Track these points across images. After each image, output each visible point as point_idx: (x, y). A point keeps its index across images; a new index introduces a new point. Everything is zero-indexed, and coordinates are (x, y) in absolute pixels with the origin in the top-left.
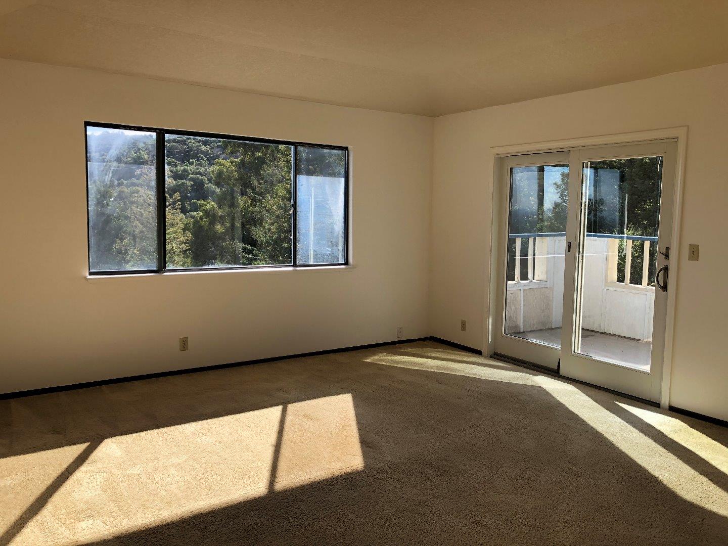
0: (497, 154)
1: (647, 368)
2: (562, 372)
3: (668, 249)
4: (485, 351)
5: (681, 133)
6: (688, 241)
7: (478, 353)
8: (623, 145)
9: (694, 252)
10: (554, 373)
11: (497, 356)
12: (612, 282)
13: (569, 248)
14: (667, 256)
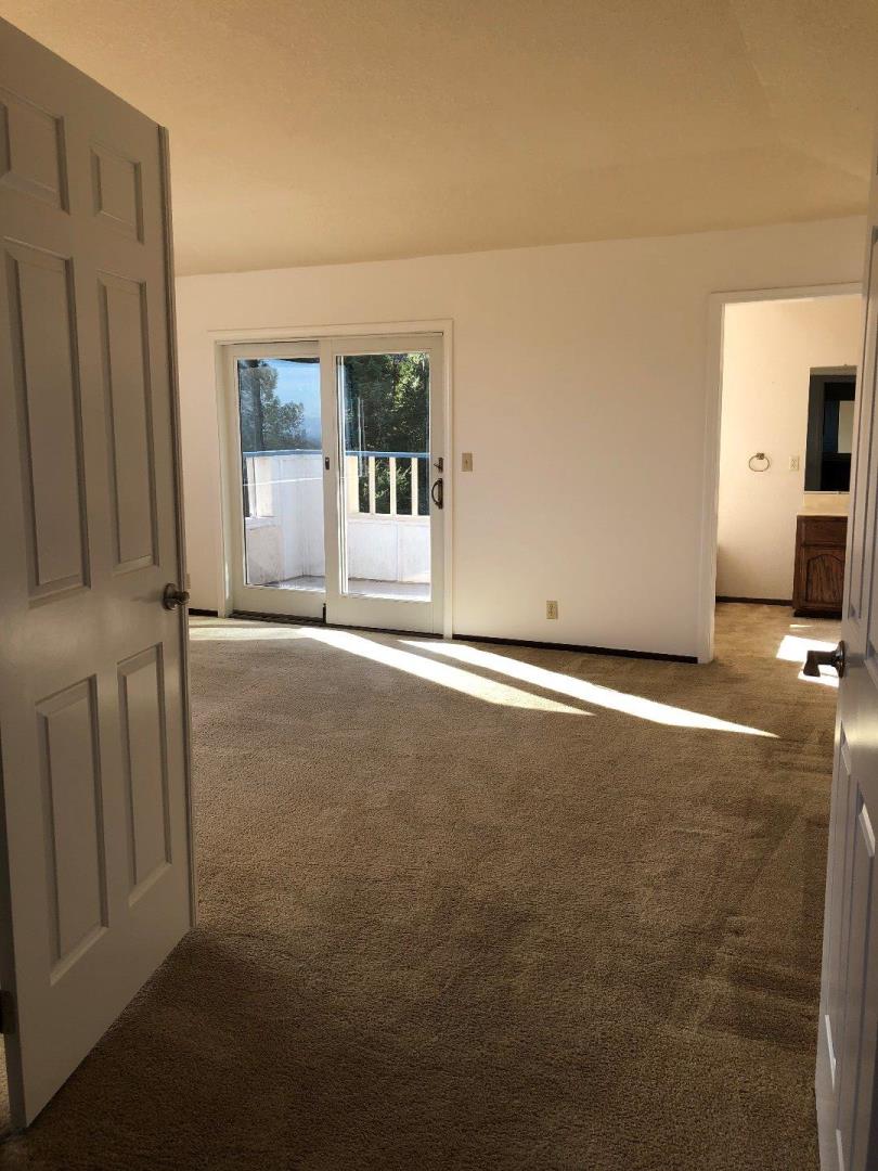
0: (220, 341)
1: (427, 599)
2: (328, 620)
3: (441, 460)
4: (221, 611)
5: (446, 327)
6: (461, 449)
7: (214, 614)
8: (382, 337)
9: (468, 462)
10: (321, 622)
11: (238, 615)
12: (354, 513)
13: (327, 465)
14: (440, 468)
